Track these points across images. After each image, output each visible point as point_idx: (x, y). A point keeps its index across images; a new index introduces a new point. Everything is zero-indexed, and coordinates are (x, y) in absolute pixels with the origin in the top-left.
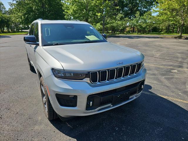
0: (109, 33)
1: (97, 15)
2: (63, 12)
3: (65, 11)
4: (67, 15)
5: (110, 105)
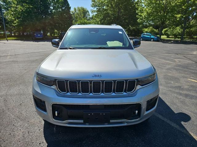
0: (193, 38)
1: (176, 17)
2: (137, 16)
3: (139, 14)
4: (141, 18)
5: (82, 121)
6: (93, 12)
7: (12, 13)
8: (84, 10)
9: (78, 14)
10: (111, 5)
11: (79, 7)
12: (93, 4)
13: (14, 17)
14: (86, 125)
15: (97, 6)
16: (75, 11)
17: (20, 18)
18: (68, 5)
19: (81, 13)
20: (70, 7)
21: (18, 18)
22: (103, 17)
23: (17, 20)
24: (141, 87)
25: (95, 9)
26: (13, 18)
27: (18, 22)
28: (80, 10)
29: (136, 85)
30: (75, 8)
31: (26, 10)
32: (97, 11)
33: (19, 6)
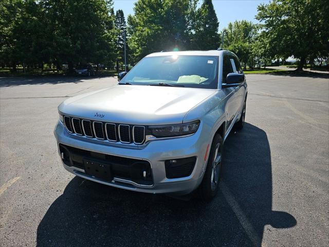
5: (83, 171)
6: (258, 27)
7: (137, 38)
8: (246, 26)
9: (235, 34)
10: (297, 11)
11: (238, 21)
12: (260, 14)
13: (138, 44)
14: (92, 178)
15: (267, 17)
16: (231, 29)
17: (144, 45)
18: (216, 19)
19: (240, 31)
20: (218, 23)
21: (142, 45)
22: (277, 35)
23: (140, 48)
24: (155, 138)
25: (263, 23)
26: (136, 46)
27: (141, 51)
28: (238, 27)
29: (145, 135)
30: (230, 24)
31: (154, 33)
32: (268, 26)
33: (146, 29)
